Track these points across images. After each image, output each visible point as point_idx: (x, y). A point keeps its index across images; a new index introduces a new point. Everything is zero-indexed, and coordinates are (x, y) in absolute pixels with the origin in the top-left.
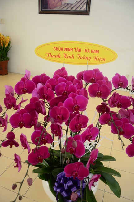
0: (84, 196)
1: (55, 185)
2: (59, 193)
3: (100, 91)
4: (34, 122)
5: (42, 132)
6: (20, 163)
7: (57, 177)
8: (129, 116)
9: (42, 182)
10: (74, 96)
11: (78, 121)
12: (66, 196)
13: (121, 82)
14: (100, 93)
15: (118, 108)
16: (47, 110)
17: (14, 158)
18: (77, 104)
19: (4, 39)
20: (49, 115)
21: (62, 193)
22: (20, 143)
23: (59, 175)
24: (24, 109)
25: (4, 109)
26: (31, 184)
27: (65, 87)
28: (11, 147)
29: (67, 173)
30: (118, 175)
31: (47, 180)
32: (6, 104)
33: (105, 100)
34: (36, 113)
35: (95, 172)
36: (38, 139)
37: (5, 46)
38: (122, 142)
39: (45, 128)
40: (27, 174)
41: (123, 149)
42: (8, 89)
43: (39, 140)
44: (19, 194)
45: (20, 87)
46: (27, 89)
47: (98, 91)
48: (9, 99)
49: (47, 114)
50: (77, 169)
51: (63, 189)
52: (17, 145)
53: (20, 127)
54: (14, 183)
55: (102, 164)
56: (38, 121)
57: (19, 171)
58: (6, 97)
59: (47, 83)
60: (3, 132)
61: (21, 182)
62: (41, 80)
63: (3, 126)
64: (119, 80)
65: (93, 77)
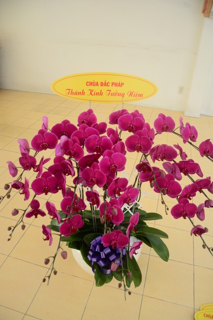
0: (125, 264)
2: (95, 263)
3: (141, 145)
4: (61, 186)
5: (74, 199)
6: (51, 235)
7: (91, 244)
8: (175, 171)
9: (71, 251)
10: (110, 154)
12: (103, 265)
13: (165, 124)
14: (140, 146)
15: (162, 160)
16: (76, 170)
17: (42, 230)
18: (114, 164)
20: (80, 176)
21: (98, 263)
22: (46, 212)
23: (93, 242)
24: (47, 171)
25: (20, 170)
26: (65, 257)
27: (98, 141)
28: (36, 217)
29: (104, 242)
32: (21, 163)
33: (146, 154)
34: (63, 175)
35: (136, 234)
36: (70, 208)
38: (166, 206)
39: (76, 193)
40: (59, 247)
41: (167, 214)
42: (22, 145)
44: (53, 268)
45: (39, 142)
46: (48, 144)
47: (138, 144)
48: (26, 159)
49: (76, 175)
50: (116, 237)
51: (99, 258)
52: (43, 214)
53: (44, 193)
54: (47, 258)
56: (66, 184)
57: (50, 245)
58: (21, 156)
59: (73, 136)
60: (25, 200)
61: (54, 256)
62: (64, 128)
63: (23, 193)
64: (163, 123)
65: (130, 124)
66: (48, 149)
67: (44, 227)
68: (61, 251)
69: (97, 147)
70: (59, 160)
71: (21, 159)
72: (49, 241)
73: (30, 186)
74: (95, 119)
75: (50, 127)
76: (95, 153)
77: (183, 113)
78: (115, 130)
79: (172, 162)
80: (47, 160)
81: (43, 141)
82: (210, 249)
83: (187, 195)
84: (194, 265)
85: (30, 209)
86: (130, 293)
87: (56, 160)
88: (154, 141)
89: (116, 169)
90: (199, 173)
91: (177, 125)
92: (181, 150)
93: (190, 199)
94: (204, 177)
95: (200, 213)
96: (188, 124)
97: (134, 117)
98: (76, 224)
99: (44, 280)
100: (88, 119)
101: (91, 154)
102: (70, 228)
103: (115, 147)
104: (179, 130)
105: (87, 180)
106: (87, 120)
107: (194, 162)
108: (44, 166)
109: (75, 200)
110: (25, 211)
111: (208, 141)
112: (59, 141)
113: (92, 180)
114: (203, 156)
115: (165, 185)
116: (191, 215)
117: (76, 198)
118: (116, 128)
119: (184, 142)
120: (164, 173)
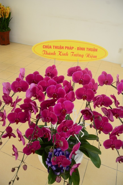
2: (49, 167)
6: (17, 153)
7: (49, 154)
8: (109, 115)
11: (64, 125)
13: (106, 79)
14: (86, 96)
16: (39, 109)
19: (4, 9)
20: (41, 114)
21: (52, 167)
24: (19, 107)
25: (3, 104)
26: (25, 169)
27: (55, 90)
28: (10, 138)
29: (53, 162)
30: (100, 153)
31: (41, 155)
35: (80, 148)
37: (6, 17)
38: (99, 143)
40: (22, 161)
42: (5, 87)
43: (32, 137)
44: (17, 175)
45: (16, 86)
47: (84, 94)
48: (6, 97)
50: (61, 160)
52: (15, 137)
53: (16, 123)
57: (16, 160)
58: (3, 95)
59: (39, 84)
60: (3, 126)
61: (18, 166)
62: (34, 78)
63: (2, 120)
64: (105, 79)
65: (81, 79)
66: (22, 92)
67: (13, 146)
68: (23, 164)
69: (54, 94)
70: (27, 100)
71: (3, 97)
72: (15, 157)
73: (7, 117)
74: (56, 73)
75: (26, 76)
76: (52, 98)
77: (120, 65)
78: (69, 82)
79: (108, 108)
80: (20, 100)
81: (19, 86)
83: (116, 132)
84: (117, 170)
87: (25, 101)
88: (97, 91)
89: (66, 113)
91: (115, 80)
92: (115, 99)
93: (118, 136)
97: (84, 73)
98: (35, 147)
99: (10, 183)
100: (51, 72)
102: (30, 150)
103: (67, 95)
104: (115, 83)
105: (45, 118)
106: (51, 73)
108: (18, 103)
109: (35, 131)
110: (3, 132)
113: (48, 119)
115: (101, 125)
116: (118, 147)
117: (36, 130)
118: (70, 80)
119: (119, 93)
120: (101, 117)
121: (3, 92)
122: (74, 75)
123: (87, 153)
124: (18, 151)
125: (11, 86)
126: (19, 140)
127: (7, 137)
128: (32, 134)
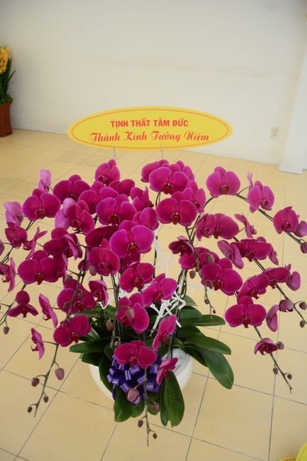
1: (109, 373)
2: (116, 386)
3: (179, 213)
4: (61, 271)
5: (75, 292)
6: (42, 345)
7: (112, 359)
8: (234, 254)
10: (128, 227)
11: (135, 274)
13: (224, 183)
14: (179, 216)
15: (216, 237)
16: (84, 250)
17: (31, 336)
18: (134, 242)
21: (121, 386)
22: (39, 308)
24: (42, 249)
25: (8, 247)
26: (61, 376)
27: (115, 207)
28: (25, 316)
29: (119, 357)
30: (228, 351)
31: (96, 364)
33: (189, 227)
34: (64, 257)
36: (68, 305)
37: (1, 71)
38: (211, 307)
39: (80, 282)
40: (54, 362)
42: (10, 210)
43: (71, 306)
44: (43, 392)
45: (33, 206)
46: (46, 211)
47: (175, 212)
48: (14, 230)
49: (83, 258)
50: (136, 351)
51: (122, 380)
52: (35, 313)
53: (37, 282)
54: (35, 377)
55: (199, 331)
57: (40, 358)
58: (7, 227)
59: (81, 199)
60: (9, 291)
61: (46, 374)
62: (72, 187)
63: (7, 280)
64: (221, 182)
65: (167, 182)
66: (46, 218)
67: (33, 331)
68: (55, 367)
69: (113, 216)
70: (58, 233)
71: (7, 231)
72: (37, 353)
73: (17, 272)
74: (117, 174)
75: (53, 186)
76: (110, 225)
77: (277, 166)
78: (144, 189)
79: (230, 241)
80: (44, 233)
81: (39, 205)
82: (286, 376)
83: (251, 291)
84: (274, 396)
85: (16, 305)
86: (155, 436)
87: (55, 233)
89: (138, 251)
90: (273, 258)
92: (245, 222)
93: (257, 298)
94: (281, 265)
95: (271, 319)
96: (258, 183)
97: (174, 171)
98: (79, 329)
99: (30, 410)
100: (108, 173)
101: (105, 226)
102: (69, 335)
103: (138, 219)
105: (95, 265)
106: (106, 176)
107: (265, 241)
108: (38, 241)
110: (10, 307)
111: (288, 211)
112: (62, 207)
114: (280, 233)
115: (218, 275)
116: (257, 322)
117: (78, 292)
118: (146, 188)
119: (252, 210)
120: (212, 257)
121: (7, 220)
122: (154, 177)
123: (200, 356)
124: (43, 340)
125: (22, 210)
126: (46, 318)
127: (18, 314)
128: (70, 300)
